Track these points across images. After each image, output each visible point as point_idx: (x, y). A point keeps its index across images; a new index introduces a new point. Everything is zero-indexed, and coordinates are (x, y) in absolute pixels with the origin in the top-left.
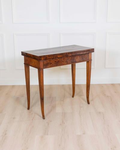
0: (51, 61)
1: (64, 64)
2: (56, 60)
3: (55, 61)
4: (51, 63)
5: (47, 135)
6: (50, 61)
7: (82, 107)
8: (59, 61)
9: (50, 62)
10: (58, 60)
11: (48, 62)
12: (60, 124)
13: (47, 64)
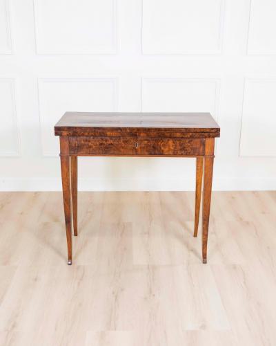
0: (89, 141)
1: (125, 153)
2: (104, 142)
3: (101, 144)
4: (90, 147)
5: (115, 329)
6: (86, 141)
8: (112, 144)
9: (86, 143)
10: (109, 143)
11: (83, 142)
12: (145, 298)
13: (78, 147)
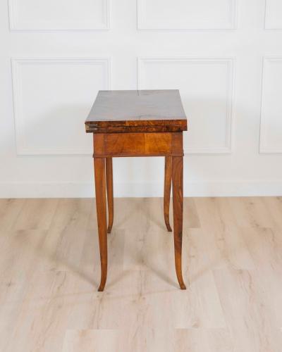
5: (98, 328)
7: (194, 256)
12: (134, 301)
